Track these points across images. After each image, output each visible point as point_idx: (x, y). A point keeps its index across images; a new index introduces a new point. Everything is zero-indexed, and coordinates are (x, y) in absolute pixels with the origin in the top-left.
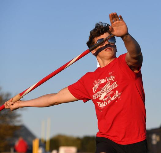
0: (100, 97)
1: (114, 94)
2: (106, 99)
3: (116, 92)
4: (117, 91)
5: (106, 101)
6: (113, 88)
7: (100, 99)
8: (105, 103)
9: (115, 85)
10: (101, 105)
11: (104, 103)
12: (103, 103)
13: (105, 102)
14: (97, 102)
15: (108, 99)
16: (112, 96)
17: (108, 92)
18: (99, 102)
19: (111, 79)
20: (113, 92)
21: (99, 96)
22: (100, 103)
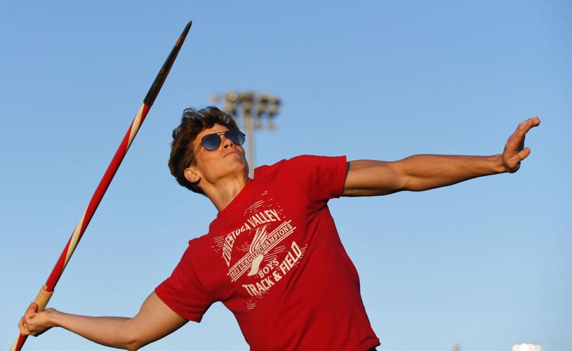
0: (250, 269)
1: (287, 253)
2: (266, 270)
3: (292, 247)
4: (294, 243)
5: (266, 276)
6: (281, 239)
7: (250, 274)
8: (265, 283)
9: (287, 229)
10: (254, 290)
11: (262, 282)
12: (257, 284)
13: (263, 278)
14: (244, 286)
15: (272, 268)
16: (281, 258)
17: (266, 252)
18: (247, 284)
19: (268, 218)
20: (283, 248)
21: (247, 268)
22: (250, 286)
